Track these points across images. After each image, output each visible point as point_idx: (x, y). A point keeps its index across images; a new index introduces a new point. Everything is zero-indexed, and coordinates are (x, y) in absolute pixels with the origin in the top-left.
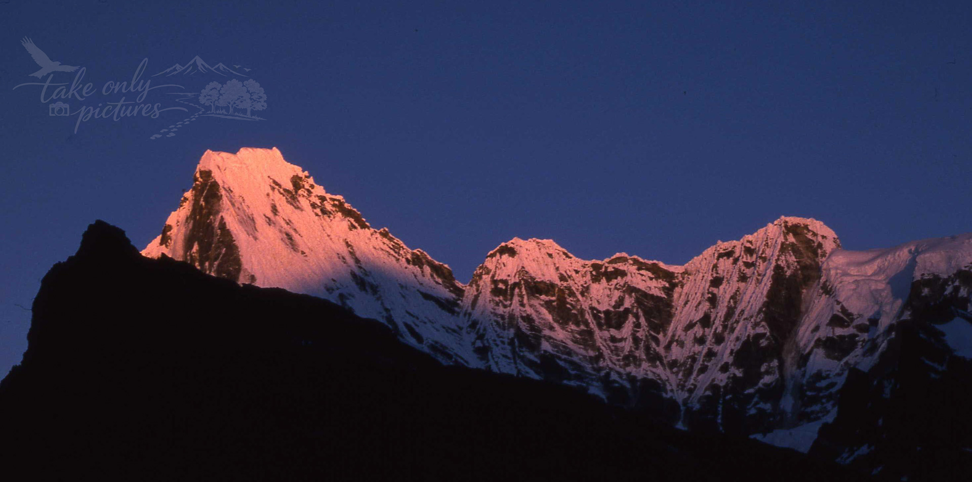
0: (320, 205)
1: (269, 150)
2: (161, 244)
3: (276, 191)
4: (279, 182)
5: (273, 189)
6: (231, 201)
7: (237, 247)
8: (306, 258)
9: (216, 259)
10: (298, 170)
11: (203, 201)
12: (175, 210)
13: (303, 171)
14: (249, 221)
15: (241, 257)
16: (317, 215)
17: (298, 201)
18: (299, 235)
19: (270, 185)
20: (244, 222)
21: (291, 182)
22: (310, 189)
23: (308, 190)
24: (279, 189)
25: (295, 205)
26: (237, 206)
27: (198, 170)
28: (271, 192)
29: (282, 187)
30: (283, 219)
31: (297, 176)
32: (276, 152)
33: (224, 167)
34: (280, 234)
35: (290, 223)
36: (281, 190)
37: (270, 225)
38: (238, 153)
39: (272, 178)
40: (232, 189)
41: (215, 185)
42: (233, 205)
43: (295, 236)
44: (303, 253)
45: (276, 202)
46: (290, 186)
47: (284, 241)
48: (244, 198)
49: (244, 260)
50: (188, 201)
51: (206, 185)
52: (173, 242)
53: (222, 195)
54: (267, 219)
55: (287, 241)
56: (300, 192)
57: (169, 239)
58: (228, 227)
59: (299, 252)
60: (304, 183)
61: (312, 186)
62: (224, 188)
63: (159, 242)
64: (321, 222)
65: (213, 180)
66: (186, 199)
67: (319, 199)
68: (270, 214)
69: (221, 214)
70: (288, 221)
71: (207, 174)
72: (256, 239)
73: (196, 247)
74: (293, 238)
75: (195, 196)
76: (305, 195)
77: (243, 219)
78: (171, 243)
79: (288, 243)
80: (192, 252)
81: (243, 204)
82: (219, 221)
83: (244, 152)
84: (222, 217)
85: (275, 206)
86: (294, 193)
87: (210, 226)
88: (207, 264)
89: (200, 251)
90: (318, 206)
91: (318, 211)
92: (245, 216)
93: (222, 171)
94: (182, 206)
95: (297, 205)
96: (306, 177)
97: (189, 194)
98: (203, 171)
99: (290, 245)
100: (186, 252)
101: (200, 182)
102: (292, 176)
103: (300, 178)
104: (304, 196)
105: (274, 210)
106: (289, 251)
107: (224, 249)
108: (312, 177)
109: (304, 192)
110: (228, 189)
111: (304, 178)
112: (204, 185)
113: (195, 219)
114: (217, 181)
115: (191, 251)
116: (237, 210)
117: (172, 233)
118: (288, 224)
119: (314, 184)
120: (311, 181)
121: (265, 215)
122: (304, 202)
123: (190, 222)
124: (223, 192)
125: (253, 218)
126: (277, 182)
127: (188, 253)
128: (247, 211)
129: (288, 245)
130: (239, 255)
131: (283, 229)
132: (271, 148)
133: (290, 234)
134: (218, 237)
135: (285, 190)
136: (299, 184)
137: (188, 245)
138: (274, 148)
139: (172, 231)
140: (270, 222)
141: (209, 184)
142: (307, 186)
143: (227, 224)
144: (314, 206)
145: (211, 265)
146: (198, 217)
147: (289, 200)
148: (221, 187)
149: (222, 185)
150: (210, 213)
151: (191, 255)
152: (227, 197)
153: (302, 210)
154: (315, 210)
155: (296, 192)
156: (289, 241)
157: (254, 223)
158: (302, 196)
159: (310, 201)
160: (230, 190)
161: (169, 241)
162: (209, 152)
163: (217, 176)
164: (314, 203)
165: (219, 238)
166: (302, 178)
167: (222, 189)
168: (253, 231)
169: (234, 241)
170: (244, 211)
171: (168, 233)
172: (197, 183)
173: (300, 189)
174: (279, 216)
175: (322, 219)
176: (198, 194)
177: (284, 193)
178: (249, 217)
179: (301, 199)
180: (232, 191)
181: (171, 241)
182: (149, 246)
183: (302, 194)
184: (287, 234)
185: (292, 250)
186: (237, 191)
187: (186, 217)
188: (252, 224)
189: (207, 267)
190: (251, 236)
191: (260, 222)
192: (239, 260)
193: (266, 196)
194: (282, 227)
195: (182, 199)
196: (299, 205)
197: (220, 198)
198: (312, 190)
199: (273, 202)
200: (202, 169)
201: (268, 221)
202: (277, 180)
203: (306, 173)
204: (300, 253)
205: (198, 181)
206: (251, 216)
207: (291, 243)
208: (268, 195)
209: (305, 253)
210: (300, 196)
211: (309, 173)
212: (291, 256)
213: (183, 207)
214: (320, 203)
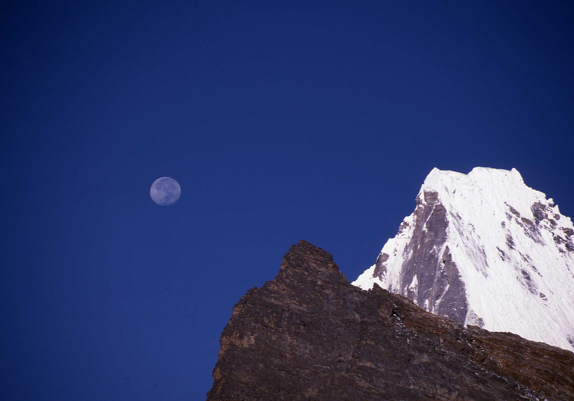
0: (565, 239)
1: (507, 172)
2: (375, 276)
3: (513, 220)
4: (517, 210)
5: (510, 217)
6: (459, 230)
7: (464, 284)
8: (546, 303)
9: (437, 298)
10: (540, 196)
11: (426, 227)
12: (393, 237)
13: (547, 198)
14: (479, 254)
15: (467, 297)
16: (561, 251)
17: (539, 233)
18: (539, 273)
19: (507, 213)
20: (473, 255)
21: (532, 210)
22: (554, 219)
23: (552, 222)
24: (517, 218)
25: (535, 238)
26: (465, 235)
27: (422, 191)
28: (507, 221)
29: (521, 216)
30: (520, 253)
31: (539, 203)
32: (515, 174)
33: (454, 189)
34: (516, 271)
35: (527, 259)
36: (520, 220)
37: (503, 260)
38: (470, 173)
39: (508, 204)
40: (460, 215)
41: (441, 210)
42: (461, 234)
43: (533, 275)
44: (542, 296)
45: (512, 233)
46: (531, 216)
47: (519, 280)
48: (475, 227)
49: (470, 300)
50: (408, 227)
51: (430, 209)
52: (388, 273)
53: (449, 222)
54: (501, 253)
55: (524, 281)
56: (542, 223)
57: (384, 270)
58: (453, 260)
59: (537, 294)
60: (547, 212)
61: (557, 217)
62: (451, 213)
63: (373, 273)
64: (566, 259)
65: (439, 204)
66: (406, 224)
67: (565, 232)
68: (505, 247)
69: (445, 244)
70: (525, 256)
71: (433, 196)
72: (486, 275)
73: (415, 281)
74: (531, 277)
75: (417, 221)
76: (548, 226)
77: (473, 251)
78: (387, 275)
79: (524, 283)
80: (410, 288)
81: (473, 233)
82: (443, 252)
83: (478, 172)
84: (447, 247)
85: (511, 238)
86: (534, 224)
87: (433, 257)
88: (427, 302)
89: (420, 286)
90: (563, 240)
91: (563, 246)
92: (475, 247)
93: (450, 193)
94: (401, 232)
95: (538, 239)
96: (550, 205)
97: (410, 219)
98: (427, 192)
99: (527, 285)
100: (403, 286)
101: (424, 205)
102: (533, 204)
103: (543, 207)
104: (546, 227)
105: (510, 243)
106: (525, 292)
107: (448, 286)
108: (557, 206)
109: (547, 223)
110: (456, 215)
111: (547, 206)
112: (428, 209)
113: (415, 249)
114: (443, 204)
115: (408, 287)
116: (465, 241)
117: (387, 264)
118: (525, 260)
119: (559, 214)
120: (556, 210)
121: (498, 248)
122: (546, 235)
123: (409, 252)
124: (449, 218)
125: (484, 250)
126: (514, 210)
127: (406, 289)
128: (477, 242)
129: (524, 285)
130: (465, 294)
131: (519, 266)
132: (510, 169)
133: (527, 273)
134: (442, 271)
135: (524, 219)
136: (541, 214)
137: (406, 280)
138: (514, 169)
139: (388, 261)
140: (503, 255)
141: (434, 208)
142: (551, 217)
143: (453, 256)
144: (558, 239)
145: (432, 304)
146: (419, 246)
147: (529, 231)
148: (448, 212)
149: (450, 210)
150: (432, 243)
151: (409, 290)
152: (454, 224)
153: (543, 244)
154: (559, 246)
155: (537, 223)
156: (526, 280)
157: (485, 256)
158: (544, 227)
159: (553, 234)
160: (458, 216)
161: (384, 272)
162: (435, 170)
163: (444, 199)
164: (558, 236)
165: (444, 272)
166: (545, 206)
167: (449, 215)
168: (484, 267)
169: (461, 276)
170: (474, 242)
171: (384, 264)
172: (420, 206)
173: (542, 220)
174: (515, 249)
175: (567, 256)
176: (420, 219)
177: (522, 223)
178: (479, 249)
179: (542, 231)
180: (460, 218)
181: (386, 272)
182: (361, 277)
183: (544, 225)
184: (524, 273)
185: (529, 292)
186: (466, 219)
187: (405, 246)
188: (483, 258)
189: (427, 306)
190: (480, 272)
191: (492, 255)
192: (465, 299)
193: (501, 226)
194: (518, 264)
195: (402, 224)
196: (540, 238)
197: (446, 224)
198: (557, 221)
199: (509, 233)
200: (428, 190)
201: (502, 255)
202: (515, 207)
203: (551, 201)
204: (539, 295)
205: (421, 204)
206: (481, 248)
207: (528, 283)
208: (503, 224)
209: (544, 296)
210: (541, 227)
211: (554, 201)
212: (527, 299)
213: (402, 234)
214: (566, 237)
